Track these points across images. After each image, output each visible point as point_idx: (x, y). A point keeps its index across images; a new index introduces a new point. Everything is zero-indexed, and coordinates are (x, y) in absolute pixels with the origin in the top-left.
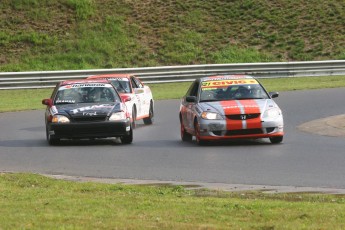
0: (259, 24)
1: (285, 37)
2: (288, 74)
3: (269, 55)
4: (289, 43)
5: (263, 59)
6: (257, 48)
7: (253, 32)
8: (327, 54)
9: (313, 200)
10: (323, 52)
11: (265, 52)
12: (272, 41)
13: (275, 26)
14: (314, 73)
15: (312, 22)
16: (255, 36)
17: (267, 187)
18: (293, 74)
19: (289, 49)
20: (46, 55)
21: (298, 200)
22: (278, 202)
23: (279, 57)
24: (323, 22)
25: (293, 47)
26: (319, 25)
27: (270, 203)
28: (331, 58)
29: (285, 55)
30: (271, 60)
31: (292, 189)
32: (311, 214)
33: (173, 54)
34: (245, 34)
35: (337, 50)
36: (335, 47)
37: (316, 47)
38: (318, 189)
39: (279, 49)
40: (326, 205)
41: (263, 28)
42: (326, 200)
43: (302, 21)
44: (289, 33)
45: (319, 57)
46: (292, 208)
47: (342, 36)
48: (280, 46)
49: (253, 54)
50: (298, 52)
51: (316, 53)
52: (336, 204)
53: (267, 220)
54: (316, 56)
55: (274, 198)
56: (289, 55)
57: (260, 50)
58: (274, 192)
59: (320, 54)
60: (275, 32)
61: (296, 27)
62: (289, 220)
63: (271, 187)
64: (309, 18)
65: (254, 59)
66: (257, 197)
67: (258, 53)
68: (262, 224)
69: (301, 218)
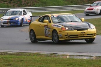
5: (8, 7)
9: (25, 55)
10: (29, 4)
12: (11, 1)
17: (9, 51)
19: (17, 3)
21: (21, 55)
22: (13, 56)
23: (14, 6)
25: (18, 2)
27: (10, 56)
28: (32, 7)
30: (11, 7)
31: (18, 51)
32: (24, 60)
35: (34, 4)
36: (33, 3)
37: (26, 3)
38: (27, 51)
39: (13, 3)
40: (29, 57)
45: (28, 6)
46: (18, 58)
49: (5, 5)
50: (20, 4)
53: (9, 62)
54: (26, 6)
55: (12, 54)
57: (7, 4)
58: (12, 52)
59: (28, 5)
62: (17, 62)
63: (11, 51)
66: (6, 54)
67: (6, 4)
68: (7, 64)
69: (21, 61)
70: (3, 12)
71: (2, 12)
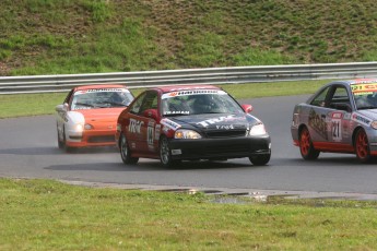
0: (280, 25)
1: (307, 39)
2: (311, 76)
3: (291, 57)
4: (311, 45)
5: (285, 61)
6: (279, 50)
7: (274, 34)
8: (351, 56)
9: (335, 205)
10: (347, 54)
11: (287, 55)
12: (294, 43)
13: (297, 27)
14: (337, 75)
15: (335, 23)
16: (277, 38)
17: (289, 193)
18: (316, 76)
19: (311, 51)
20: (62, 58)
21: (322, 205)
22: (300, 208)
23: (302, 59)
24: (347, 24)
25: (316, 49)
26: (342, 26)
27: (292, 208)
28: (355, 60)
29: (308, 57)
30: (293, 62)
31: (315, 195)
32: (334, 220)
33: (192, 57)
34: (266, 36)
35: (361, 52)
36: (359, 49)
37: (340, 49)
38: (342, 194)
39: (301, 51)
40: (349, 210)
41: (285, 30)
42: (350, 206)
43: (325, 23)
44: (312, 34)
45: (343, 59)
46: (317, 213)
47: (366, 38)
48: (302, 48)
49: (275, 56)
50: (321, 53)
51: (340, 55)
52: (359, 209)
53: (289, 226)
54: (340, 58)
55: (296, 203)
56: (311, 57)
57: (282, 52)
58: (296, 197)
59: (343, 56)
60: (297, 33)
61: (318, 28)
62: (312, 226)
63: (293, 193)
64: (332, 20)
65: (276, 61)
66: (279, 202)
67: (280, 55)
68: (284, 230)
69: (323, 223)
70: (271, 78)
71: (268, 77)
